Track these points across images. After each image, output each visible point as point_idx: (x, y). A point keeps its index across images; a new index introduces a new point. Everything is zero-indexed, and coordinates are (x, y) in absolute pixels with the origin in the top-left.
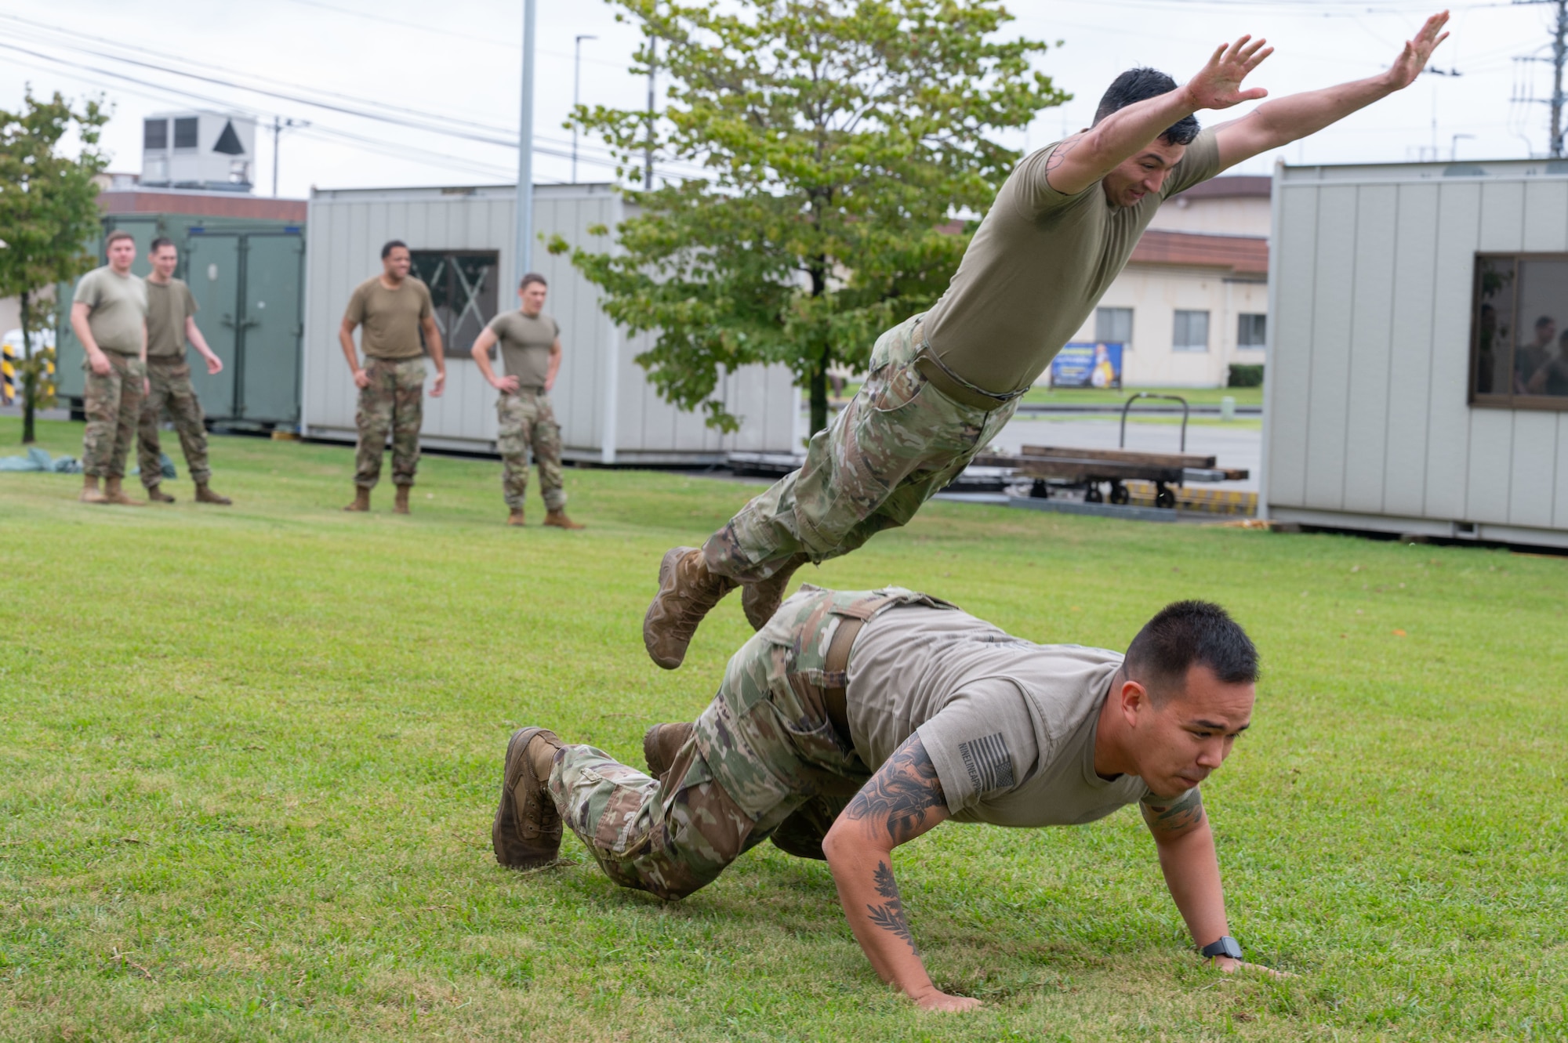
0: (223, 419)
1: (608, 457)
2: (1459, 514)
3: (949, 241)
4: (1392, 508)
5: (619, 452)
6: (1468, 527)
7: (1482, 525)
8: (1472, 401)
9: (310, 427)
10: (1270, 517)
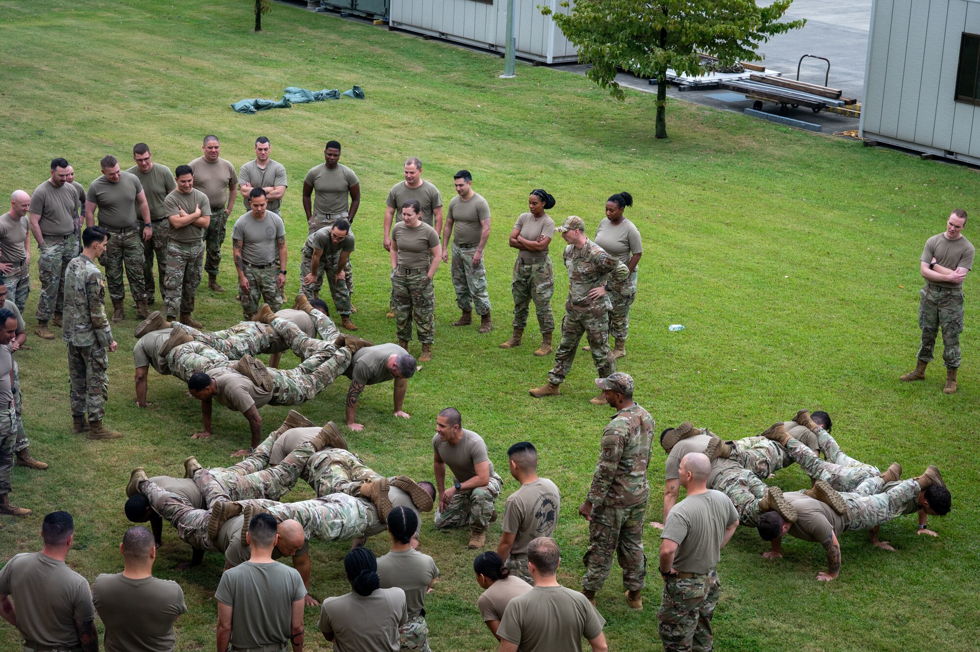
0: (346, 8)
1: (549, 61)
2: (948, 148)
3: (726, 28)
4: (918, 140)
5: (554, 58)
6: (951, 153)
7: (957, 153)
8: (957, 98)
9: (393, 22)
10: (864, 137)
